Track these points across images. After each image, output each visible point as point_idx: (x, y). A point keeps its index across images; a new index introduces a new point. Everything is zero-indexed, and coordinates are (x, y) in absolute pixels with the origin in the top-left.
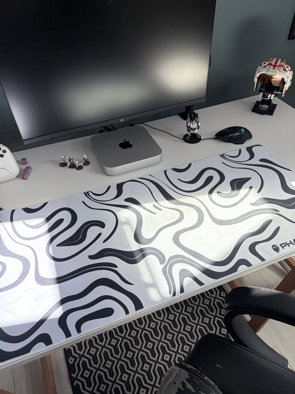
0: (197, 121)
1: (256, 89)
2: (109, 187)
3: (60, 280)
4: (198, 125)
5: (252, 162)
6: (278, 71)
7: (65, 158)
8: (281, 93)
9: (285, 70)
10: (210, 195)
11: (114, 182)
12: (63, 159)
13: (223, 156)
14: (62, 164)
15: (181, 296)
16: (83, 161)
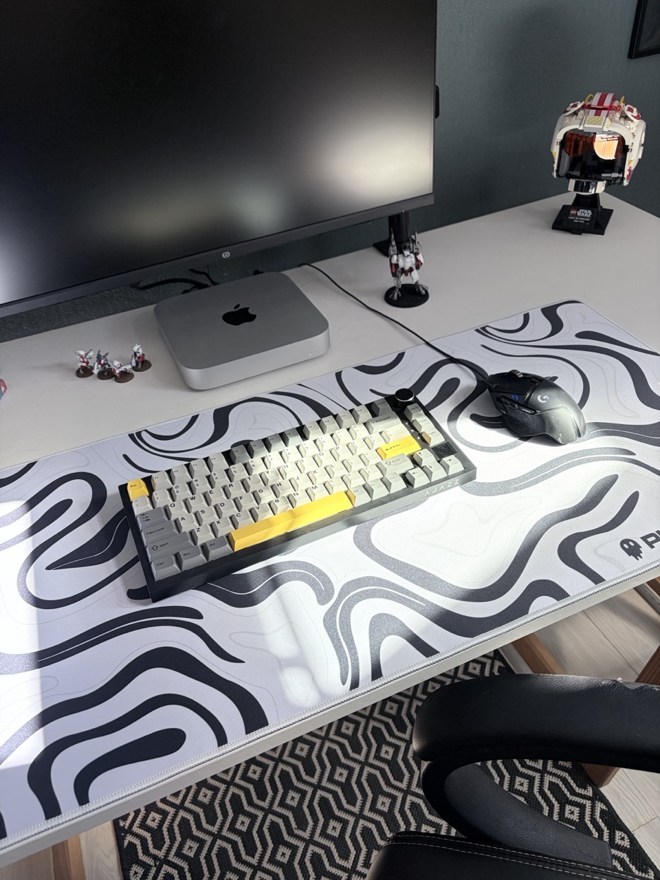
0: (415, 251)
1: (557, 171)
2: (194, 419)
3: (45, 658)
4: (417, 260)
5: (557, 340)
6: (608, 119)
7: (86, 355)
8: (621, 175)
9: (626, 117)
10: (452, 424)
11: (207, 405)
12: (82, 357)
13: (483, 331)
14: (81, 372)
15: (375, 686)
16: (134, 361)
